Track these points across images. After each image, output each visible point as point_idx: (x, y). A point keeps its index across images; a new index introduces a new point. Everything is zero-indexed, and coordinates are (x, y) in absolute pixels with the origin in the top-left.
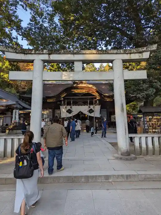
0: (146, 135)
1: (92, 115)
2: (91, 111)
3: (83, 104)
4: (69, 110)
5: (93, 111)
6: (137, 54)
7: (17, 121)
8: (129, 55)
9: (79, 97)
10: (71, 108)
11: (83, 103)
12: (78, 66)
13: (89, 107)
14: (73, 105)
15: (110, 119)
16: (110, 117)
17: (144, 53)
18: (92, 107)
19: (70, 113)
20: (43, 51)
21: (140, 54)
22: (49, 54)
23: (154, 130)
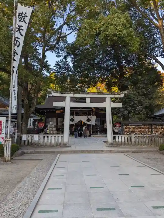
0: (124, 136)
1: (89, 123)
2: (89, 120)
3: (83, 115)
4: (72, 119)
5: (90, 120)
6: (118, 95)
7: (32, 127)
8: (114, 95)
9: (80, 109)
10: (74, 117)
11: (83, 113)
12: (88, 100)
13: (88, 117)
14: (75, 115)
15: (103, 126)
16: (103, 125)
17: (121, 95)
18: (89, 117)
19: (72, 121)
20: (71, 92)
21: (119, 95)
22: (74, 94)
23: (127, 133)
